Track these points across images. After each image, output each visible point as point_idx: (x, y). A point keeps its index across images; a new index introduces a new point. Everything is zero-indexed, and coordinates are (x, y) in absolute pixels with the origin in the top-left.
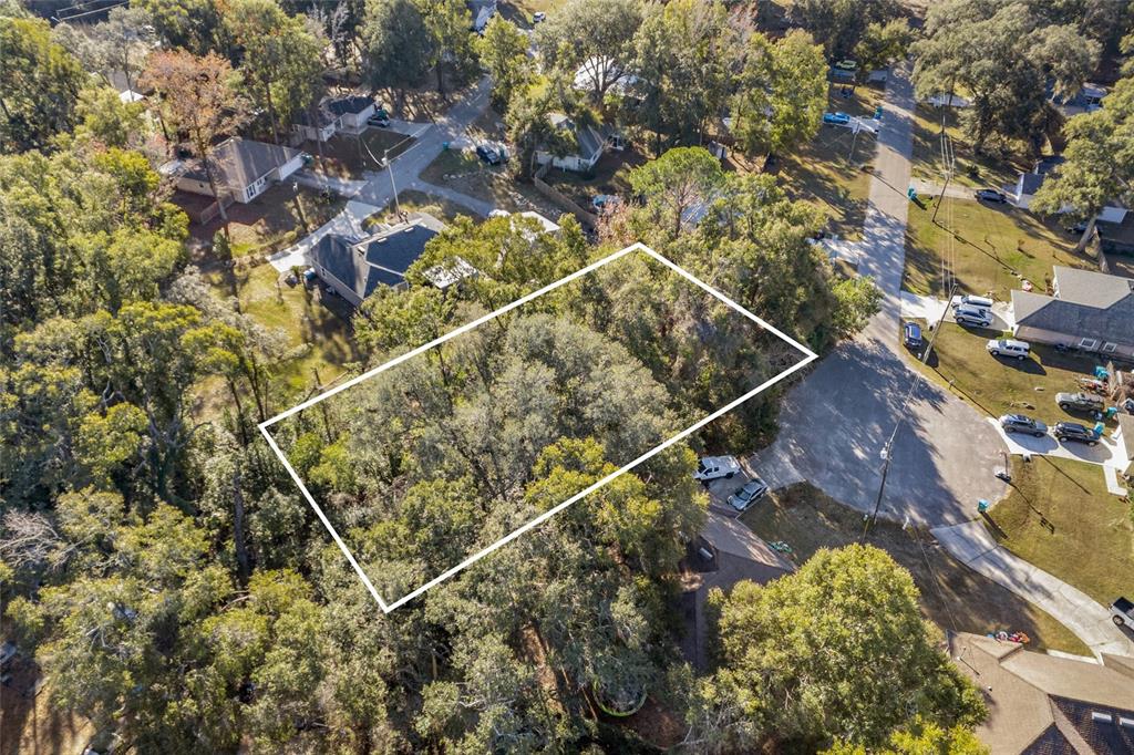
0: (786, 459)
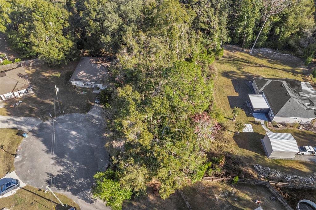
0: (96, 116)
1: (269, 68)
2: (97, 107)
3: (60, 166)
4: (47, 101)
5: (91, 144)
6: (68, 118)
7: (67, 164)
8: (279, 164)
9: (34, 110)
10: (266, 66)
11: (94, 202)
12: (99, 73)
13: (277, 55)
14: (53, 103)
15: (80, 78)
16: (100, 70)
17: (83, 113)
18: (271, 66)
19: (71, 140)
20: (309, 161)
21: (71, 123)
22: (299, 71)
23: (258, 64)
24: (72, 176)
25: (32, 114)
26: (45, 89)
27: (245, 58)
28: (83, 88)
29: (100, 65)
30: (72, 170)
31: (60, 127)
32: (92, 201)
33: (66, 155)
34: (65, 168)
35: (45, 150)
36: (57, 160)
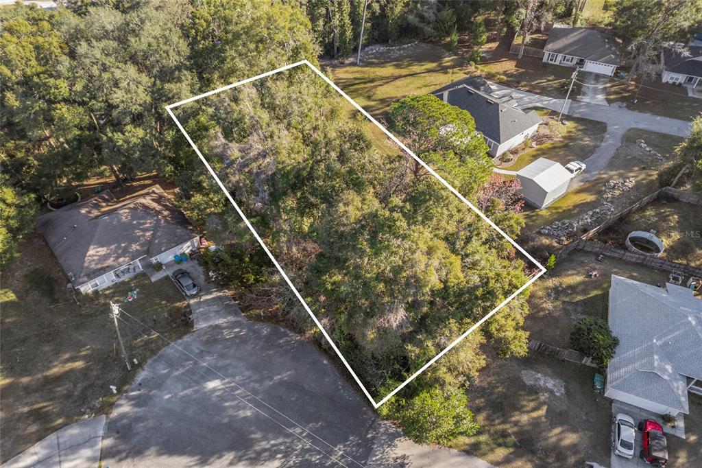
0: (221, 321)
1: (408, 77)
2: (199, 304)
3: (267, 463)
4: (55, 370)
5: (279, 377)
6: (162, 366)
7: (275, 448)
8: (560, 211)
9: (45, 410)
10: (400, 77)
11: (406, 461)
12: (140, 229)
13: (395, 50)
14: (79, 364)
15: (99, 266)
16: (135, 222)
17: (185, 333)
18: (408, 73)
19: (226, 401)
20: (583, 184)
21: (181, 371)
22: (449, 64)
23: (387, 78)
24: (313, 459)
25: (55, 421)
26: (14, 347)
27: (358, 75)
28: (116, 286)
29: (127, 211)
30: (302, 449)
31: (167, 397)
32: (399, 464)
33: (253, 436)
34: (281, 458)
35: (193, 463)
36: (247, 459)
